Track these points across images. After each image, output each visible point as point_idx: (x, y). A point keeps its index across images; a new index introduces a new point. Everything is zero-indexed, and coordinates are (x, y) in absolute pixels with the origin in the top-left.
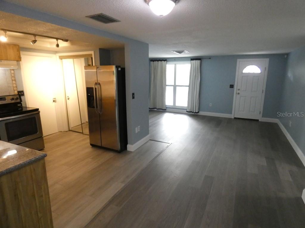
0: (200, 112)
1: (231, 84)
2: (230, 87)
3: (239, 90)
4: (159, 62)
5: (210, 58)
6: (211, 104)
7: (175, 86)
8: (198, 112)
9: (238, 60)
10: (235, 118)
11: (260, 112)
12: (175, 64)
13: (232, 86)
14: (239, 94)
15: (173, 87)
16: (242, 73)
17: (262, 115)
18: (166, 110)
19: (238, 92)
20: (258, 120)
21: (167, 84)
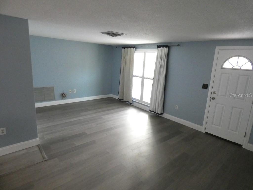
0: (164, 113)
1: (204, 83)
2: (203, 88)
3: (215, 93)
4: (129, 49)
5: (179, 45)
6: (177, 106)
7: (143, 78)
8: (162, 114)
9: (217, 48)
10: (206, 132)
11: (246, 133)
12: (145, 52)
13: (205, 86)
14: (214, 99)
15: (141, 78)
16: (222, 68)
17: (248, 139)
18: (132, 103)
19: (213, 96)
20: (240, 146)
21: (134, 74)
